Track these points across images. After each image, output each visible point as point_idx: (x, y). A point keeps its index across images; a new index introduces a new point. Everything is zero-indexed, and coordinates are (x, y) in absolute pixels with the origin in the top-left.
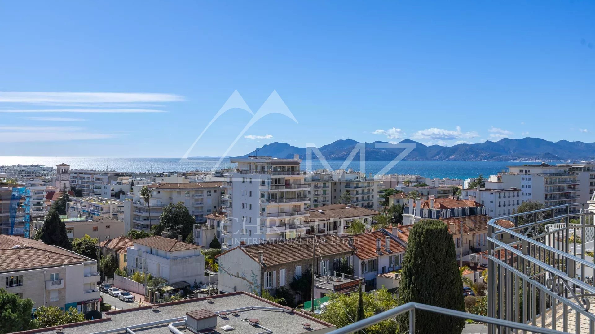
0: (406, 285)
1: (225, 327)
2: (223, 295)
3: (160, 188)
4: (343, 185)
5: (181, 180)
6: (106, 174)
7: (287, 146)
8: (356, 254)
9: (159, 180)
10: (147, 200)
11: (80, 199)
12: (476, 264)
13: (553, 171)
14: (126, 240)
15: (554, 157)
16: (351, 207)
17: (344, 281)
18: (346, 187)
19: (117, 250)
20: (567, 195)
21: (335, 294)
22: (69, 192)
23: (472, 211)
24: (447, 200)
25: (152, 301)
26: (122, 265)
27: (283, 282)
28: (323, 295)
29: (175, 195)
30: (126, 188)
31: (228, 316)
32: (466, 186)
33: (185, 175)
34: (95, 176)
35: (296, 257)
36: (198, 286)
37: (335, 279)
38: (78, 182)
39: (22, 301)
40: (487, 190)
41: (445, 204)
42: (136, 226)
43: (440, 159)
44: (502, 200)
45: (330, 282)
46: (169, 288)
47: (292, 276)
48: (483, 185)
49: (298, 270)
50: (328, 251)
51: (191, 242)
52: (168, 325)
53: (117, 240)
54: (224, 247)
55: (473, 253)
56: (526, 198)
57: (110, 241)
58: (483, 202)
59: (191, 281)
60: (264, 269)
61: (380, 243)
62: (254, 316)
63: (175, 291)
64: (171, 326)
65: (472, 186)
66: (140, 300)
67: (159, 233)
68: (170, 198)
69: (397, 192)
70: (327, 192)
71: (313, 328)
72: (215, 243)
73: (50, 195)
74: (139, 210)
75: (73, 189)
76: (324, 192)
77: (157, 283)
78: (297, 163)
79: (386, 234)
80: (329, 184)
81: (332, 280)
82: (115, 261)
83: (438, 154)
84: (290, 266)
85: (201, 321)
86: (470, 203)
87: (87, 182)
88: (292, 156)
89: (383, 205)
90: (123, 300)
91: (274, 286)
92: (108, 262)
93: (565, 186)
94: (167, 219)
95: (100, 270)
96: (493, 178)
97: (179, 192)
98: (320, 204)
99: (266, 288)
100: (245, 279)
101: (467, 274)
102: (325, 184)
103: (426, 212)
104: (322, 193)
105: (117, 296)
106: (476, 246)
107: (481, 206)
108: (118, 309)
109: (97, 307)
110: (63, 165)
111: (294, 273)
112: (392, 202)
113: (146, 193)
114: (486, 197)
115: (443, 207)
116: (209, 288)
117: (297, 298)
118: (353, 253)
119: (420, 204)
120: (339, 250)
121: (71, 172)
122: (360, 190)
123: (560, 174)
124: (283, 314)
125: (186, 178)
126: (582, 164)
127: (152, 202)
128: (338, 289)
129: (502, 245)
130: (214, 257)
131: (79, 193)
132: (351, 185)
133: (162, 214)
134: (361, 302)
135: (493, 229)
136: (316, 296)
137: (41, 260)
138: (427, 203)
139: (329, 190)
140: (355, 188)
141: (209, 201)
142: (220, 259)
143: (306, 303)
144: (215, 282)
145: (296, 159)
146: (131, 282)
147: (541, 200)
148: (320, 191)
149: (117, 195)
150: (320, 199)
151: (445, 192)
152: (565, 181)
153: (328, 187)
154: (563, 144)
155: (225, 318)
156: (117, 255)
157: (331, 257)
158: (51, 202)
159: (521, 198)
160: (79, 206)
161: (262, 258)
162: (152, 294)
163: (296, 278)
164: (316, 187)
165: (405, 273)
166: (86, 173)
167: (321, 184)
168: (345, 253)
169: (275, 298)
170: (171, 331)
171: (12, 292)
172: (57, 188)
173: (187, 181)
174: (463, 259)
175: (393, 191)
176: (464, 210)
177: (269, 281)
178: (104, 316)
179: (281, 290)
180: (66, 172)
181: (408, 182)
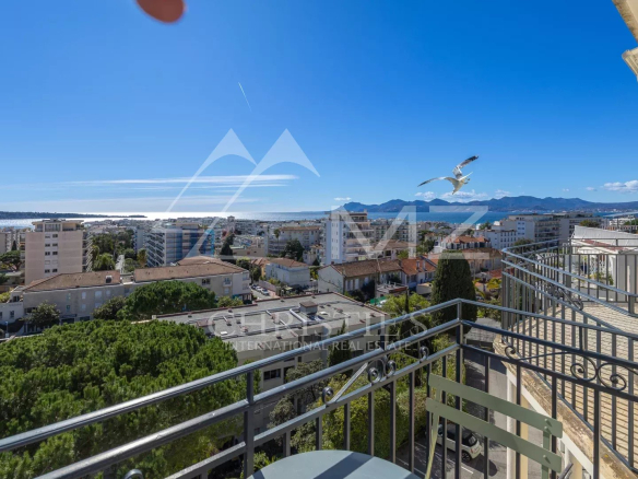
0: (436, 291)
1: (322, 313)
2: (321, 293)
3: (285, 229)
6: (254, 221)
7: (359, 204)
8: (403, 271)
9: (283, 225)
10: (277, 236)
11: (240, 236)
12: (484, 280)
13: (541, 218)
15: (541, 209)
17: (395, 287)
19: (260, 265)
20: (552, 235)
22: (234, 232)
23: (482, 245)
26: (263, 274)
27: (357, 287)
28: (382, 296)
29: (292, 234)
30: (265, 230)
32: (478, 228)
33: (298, 222)
34: (248, 223)
35: (366, 272)
36: (307, 287)
37: (390, 286)
38: (239, 226)
39: (210, 293)
40: (492, 231)
41: (463, 240)
42: (271, 251)
44: (503, 237)
46: (289, 288)
48: (489, 228)
49: (366, 280)
50: (385, 268)
51: (302, 261)
54: (321, 264)
56: (521, 236)
57: (256, 260)
58: (490, 239)
59: (302, 285)
60: (345, 279)
61: (419, 265)
62: (339, 306)
65: (482, 228)
66: (273, 295)
67: (283, 256)
68: (290, 236)
69: (430, 232)
71: (376, 316)
72: (316, 263)
73: (224, 234)
74: (272, 242)
75: (236, 230)
77: (282, 285)
78: (366, 215)
79: (423, 258)
81: (387, 287)
82: (259, 272)
84: (361, 278)
85: (309, 308)
86: (481, 239)
87: (244, 227)
88: (362, 210)
89: (420, 240)
92: (255, 272)
93: (550, 228)
94: (288, 248)
95: (251, 276)
96: (497, 223)
97: (295, 232)
99: (347, 290)
101: (478, 285)
103: (449, 245)
105: (260, 292)
106: (484, 267)
107: (488, 241)
109: (250, 298)
110: (231, 217)
111: (364, 281)
112: (426, 238)
113: (277, 233)
114: (492, 236)
115: (461, 242)
116: (313, 289)
117: (366, 297)
118: (400, 270)
120: (391, 268)
121: (236, 221)
122: (405, 230)
123: (546, 220)
125: (299, 224)
126: (564, 213)
127: (280, 238)
128: (391, 292)
129: (513, 265)
130: (315, 270)
131: (239, 233)
133: (285, 245)
134: (407, 301)
135: (505, 255)
136: (378, 296)
137: (220, 270)
140: (402, 229)
141: (312, 238)
142: (319, 272)
143: (371, 300)
144: (316, 285)
145: (365, 212)
146: (268, 283)
147: (532, 238)
149: (260, 234)
152: (551, 225)
154: (549, 200)
156: (260, 268)
157: (387, 273)
158: (225, 238)
159: (517, 237)
160: (240, 240)
162: (280, 291)
165: (436, 284)
168: (396, 270)
169: (353, 296)
171: (205, 287)
172: (228, 229)
173: (300, 226)
174: (475, 275)
175: (428, 231)
176: (476, 244)
178: (253, 303)
180: (233, 221)
181: (438, 226)
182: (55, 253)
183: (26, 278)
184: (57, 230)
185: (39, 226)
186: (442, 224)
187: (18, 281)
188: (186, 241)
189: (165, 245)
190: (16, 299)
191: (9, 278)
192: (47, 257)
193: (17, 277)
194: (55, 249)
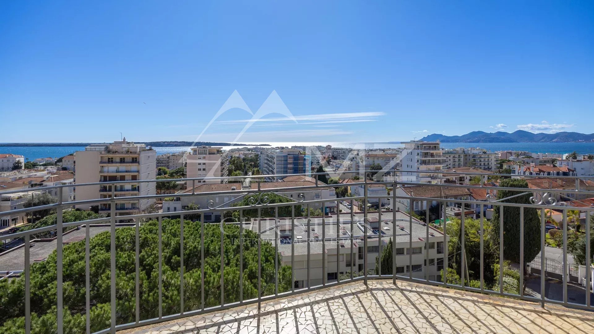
0: (496, 217)
1: (385, 228)
3: (369, 156)
4: (471, 157)
5: (381, 153)
7: (441, 135)
8: (472, 196)
11: (335, 161)
14: (352, 180)
16: (474, 169)
18: (473, 157)
21: (454, 217)
22: (331, 158)
23: (565, 174)
24: (544, 166)
25: (361, 210)
26: (349, 191)
30: (355, 156)
31: (388, 223)
32: (564, 158)
33: (384, 150)
34: (342, 151)
37: (456, 209)
38: (335, 153)
40: (578, 161)
41: (542, 169)
43: (545, 141)
45: (453, 210)
46: (369, 205)
47: (430, 205)
49: (434, 203)
50: (454, 193)
52: (356, 223)
53: (348, 180)
55: (562, 201)
57: (344, 180)
58: (575, 169)
61: (489, 190)
63: (372, 206)
64: (358, 224)
65: (567, 158)
66: (356, 209)
68: (374, 161)
69: (509, 161)
70: (461, 160)
71: (436, 236)
74: (359, 166)
75: (333, 156)
76: (459, 160)
78: (438, 144)
80: (462, 156)
81: (454, 209)
82: (346, 190)
83: (543, 138)
85: (372, 223)
86: (564, 169)
87: (339, 153)
89: (498, 168)
90: (348, 208)
91: (420, 209)
92: (343, 190)
97: (378, 159)
98: (457, 166)
100: (403, 204)
102: (459, 156)
103: (527, 173)
104: (458, 160)
105: (346, 206)
106: (565, 196)
107: (573, 171)
108: (345, 212)
110: (329, 146)
111: (431, 203)
112: (505, 166)
114: (578, 165)
115: (541, 171)
116: (388, 206)
118: (470, 195)
119: (524, 168)
121: (332, 149)
122: (482, 160)
124: (419, 225)
125: (384, 152)
131: (335, 158)
132: (476, 157)
133: (369, 169)
138: (529, 168)
139: (462, 159)
140: (479, 158)
143: (437, 221)
148: (457, 160)
150: (457, 164)
151: (545, 161)
153: (462, 157)
155: (387, 223)
156: (347, 187)
160: (334, 164)
161: (412, 194)
162: (361, 207)
163: (433, 206)
164: (454, 157)
165: (496, 210)
166: (339, 149)
167: (457, 156)
168: (465, 195)
169: (419, 216)
170: (358, 226)
172: (326, 155)
173: (384, 153)
175: (506, 160)
176: (558, 173)
177: (417, 206)
179: (423, 212)
180: (330, 149)
181: (518, 155)
182: (204, 170)
183: (187, 185)
184: (205, 154)
185: (195, 151)
186: (524, 154)
187: (183, 187)
188: (290, 164)
189: (275, 166)
190: (178, 199)
191: (178, 185)
192: (200, 172)
193: (182, 185)
194: (204, 167)
